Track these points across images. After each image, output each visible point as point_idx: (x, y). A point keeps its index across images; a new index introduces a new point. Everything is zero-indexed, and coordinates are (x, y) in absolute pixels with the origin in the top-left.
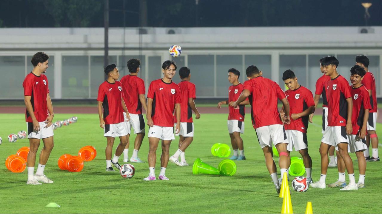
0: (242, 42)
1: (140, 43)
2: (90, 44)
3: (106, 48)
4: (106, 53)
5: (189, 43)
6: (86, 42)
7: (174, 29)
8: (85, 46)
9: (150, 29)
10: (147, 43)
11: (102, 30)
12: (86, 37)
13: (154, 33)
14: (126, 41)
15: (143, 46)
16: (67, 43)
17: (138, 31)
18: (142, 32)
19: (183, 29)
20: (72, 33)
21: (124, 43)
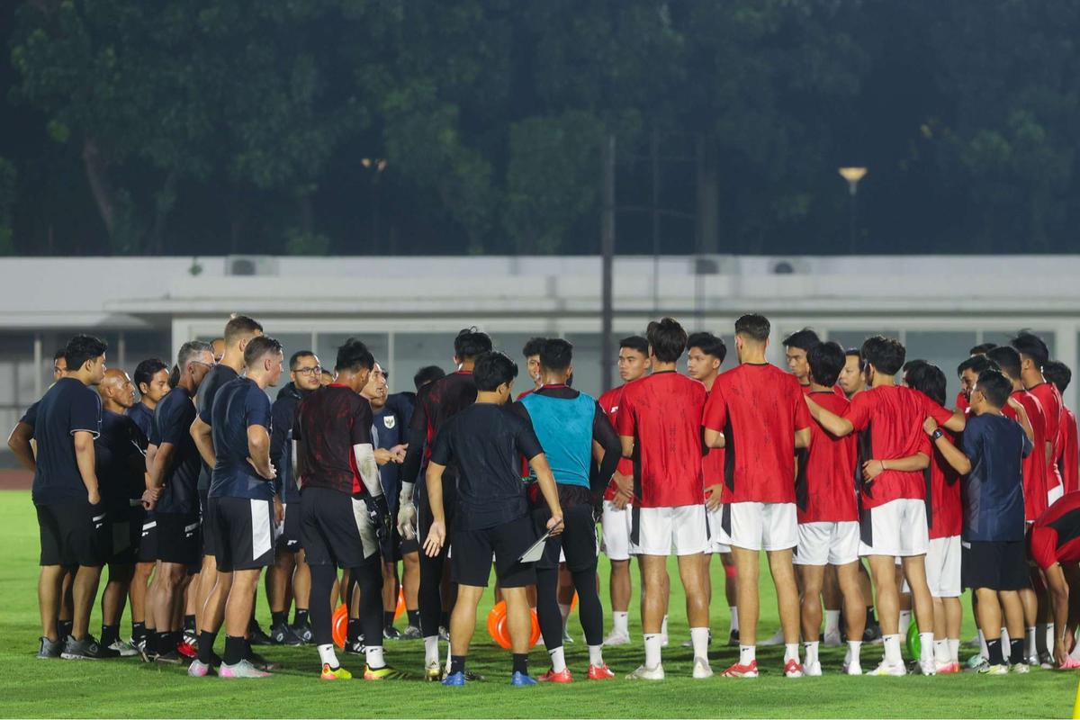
0: (975, 298)
1: (699, 298)
2: (562, 301)
3: (608, 313)
4: (607, 326)
5: (830, 297)
6: (552, 295)
7: (790, 260)
8: (549, 306)
9: (726, 261)
10: (717, 299)
11: (594, 264)
12: (552, 282)
13: (737, 271)
14: (661, 293)
15: (707, 306)
16: (503, 298)
17: (694, 265)
18: (705, 269)
19: (814, 262)
20: (515, 271)
21: (656, 299)
